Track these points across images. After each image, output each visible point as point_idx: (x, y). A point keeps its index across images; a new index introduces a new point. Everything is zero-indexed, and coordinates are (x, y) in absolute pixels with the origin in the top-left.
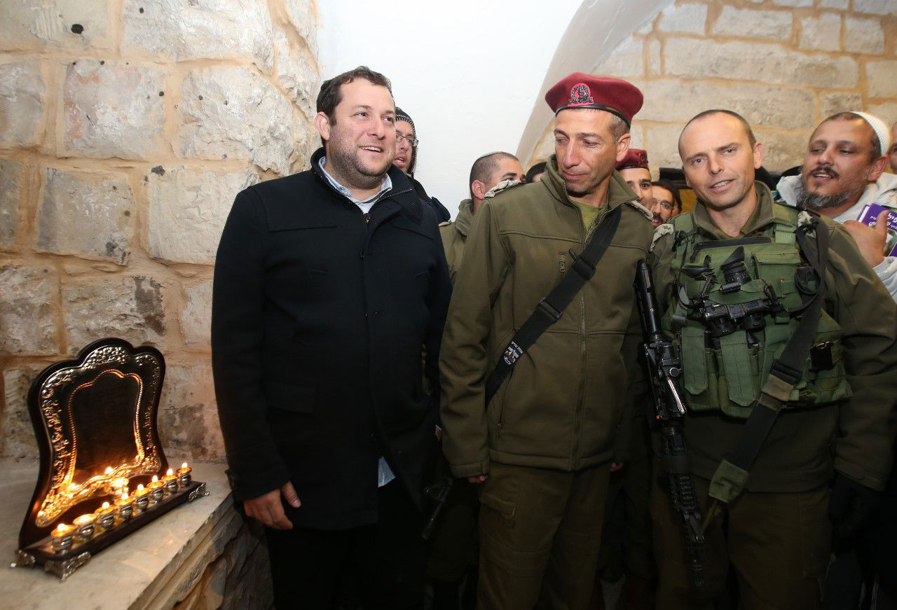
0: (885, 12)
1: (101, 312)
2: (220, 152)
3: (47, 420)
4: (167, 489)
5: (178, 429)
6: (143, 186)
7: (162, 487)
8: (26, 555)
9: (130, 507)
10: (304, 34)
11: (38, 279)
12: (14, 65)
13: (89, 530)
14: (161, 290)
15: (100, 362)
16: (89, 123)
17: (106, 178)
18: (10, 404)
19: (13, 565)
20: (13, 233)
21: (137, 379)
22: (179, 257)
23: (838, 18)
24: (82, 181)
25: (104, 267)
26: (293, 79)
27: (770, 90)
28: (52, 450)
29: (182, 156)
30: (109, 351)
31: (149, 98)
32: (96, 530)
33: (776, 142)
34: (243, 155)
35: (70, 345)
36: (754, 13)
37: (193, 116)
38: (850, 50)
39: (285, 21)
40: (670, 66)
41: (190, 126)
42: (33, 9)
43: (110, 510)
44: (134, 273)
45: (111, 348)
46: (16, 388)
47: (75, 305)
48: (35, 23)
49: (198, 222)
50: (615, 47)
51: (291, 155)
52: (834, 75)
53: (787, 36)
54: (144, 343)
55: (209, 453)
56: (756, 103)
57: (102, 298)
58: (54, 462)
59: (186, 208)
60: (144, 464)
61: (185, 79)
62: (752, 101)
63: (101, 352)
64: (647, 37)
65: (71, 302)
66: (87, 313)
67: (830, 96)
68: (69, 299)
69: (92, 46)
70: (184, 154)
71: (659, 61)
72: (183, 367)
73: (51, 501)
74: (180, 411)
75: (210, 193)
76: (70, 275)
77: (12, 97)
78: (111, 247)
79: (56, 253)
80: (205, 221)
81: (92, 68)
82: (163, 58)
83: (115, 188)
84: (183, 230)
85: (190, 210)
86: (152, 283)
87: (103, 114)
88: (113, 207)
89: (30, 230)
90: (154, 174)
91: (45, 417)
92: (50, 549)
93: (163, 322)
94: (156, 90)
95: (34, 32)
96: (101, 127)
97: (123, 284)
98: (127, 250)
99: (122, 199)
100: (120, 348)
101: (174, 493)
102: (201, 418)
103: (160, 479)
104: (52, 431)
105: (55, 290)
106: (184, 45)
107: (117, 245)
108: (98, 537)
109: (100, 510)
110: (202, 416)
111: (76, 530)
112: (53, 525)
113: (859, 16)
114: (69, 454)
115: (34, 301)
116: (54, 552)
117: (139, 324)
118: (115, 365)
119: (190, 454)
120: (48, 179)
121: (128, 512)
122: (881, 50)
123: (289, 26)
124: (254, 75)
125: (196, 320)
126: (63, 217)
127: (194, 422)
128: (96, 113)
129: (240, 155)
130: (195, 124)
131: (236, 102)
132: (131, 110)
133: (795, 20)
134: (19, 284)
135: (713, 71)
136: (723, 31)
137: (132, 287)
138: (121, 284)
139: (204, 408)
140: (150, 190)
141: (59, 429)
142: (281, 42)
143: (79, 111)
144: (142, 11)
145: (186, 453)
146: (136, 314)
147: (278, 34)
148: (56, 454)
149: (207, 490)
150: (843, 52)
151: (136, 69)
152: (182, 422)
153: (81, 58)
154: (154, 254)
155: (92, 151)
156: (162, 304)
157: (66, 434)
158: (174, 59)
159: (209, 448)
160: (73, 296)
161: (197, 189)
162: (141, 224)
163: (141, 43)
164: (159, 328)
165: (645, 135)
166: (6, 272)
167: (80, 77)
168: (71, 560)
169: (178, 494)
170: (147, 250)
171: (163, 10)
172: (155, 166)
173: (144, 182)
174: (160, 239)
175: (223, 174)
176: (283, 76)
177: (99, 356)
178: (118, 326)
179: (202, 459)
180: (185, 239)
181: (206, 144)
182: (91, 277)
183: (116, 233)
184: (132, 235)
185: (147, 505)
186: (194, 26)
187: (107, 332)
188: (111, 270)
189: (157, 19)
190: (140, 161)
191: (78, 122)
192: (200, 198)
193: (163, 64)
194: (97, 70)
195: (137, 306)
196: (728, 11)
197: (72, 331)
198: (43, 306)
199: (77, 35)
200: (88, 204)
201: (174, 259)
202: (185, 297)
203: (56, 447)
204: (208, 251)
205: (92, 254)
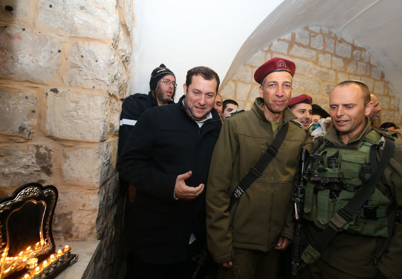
1: (12, 164)
2: (91, 84)
4: (59, 261)
5: (56, 225)
6: (44, 98)
7: (56, 261)
10: (129, 30)
14: (52, 153)
15: (26, 197)
16: (13, 60)
17: (21, 92)
21: (44, 204)
22: (64, 136)
23: (330, 56)
24: (6, 91)
25: (17, 139)
26: (125, 51)
29: (69, 84)
30: (30, 190)
31: (52, 52)
34: (104, 88)
37: (77, 65)
41: (74, 70)
44: (36, 143)
45: (31, 188)
49: (77, 119)
51: (120, 87)
53: (314, 60)
54: (38, 181)
55: (74, 236)
57: (13, 156)
59: (70, 111)
61: (73, 46)
62: (302, 82)
66: (3, 164)
69: (17, 19)
70: (70, 83)
72: (62, 193)
74: (58, 216)
75: (84, 105)
78: (22, 129)
80: (81, 119)
81: (17, 31)
82: (61, 32)
83: (27, 97)
84: (68, 122)
85: (72, 113)
86: (46, 149)
87: (23, 57)
88: (25, 107)
90: (52, 92)
93: (51, 169)
94: (56, 49)
96: (21, 64)
97: (28, 149)
98: (32, 131)
99: (31, 104)
100: (36, 188)
101: (62, 262)
103: (54, 256)
106: (76, 29)
107: (26, 128)
110: (71, 218)
117: (37, 171)
119: (63, 237)
121: (38, 278)
123: (124, 26)
124: (112, 49)
125: (71, 169)
127: (66, 221)
128: (19, 56)
129: (102, 88)
130: (77, 69)
131: (102, 62)
132: (41, 57)
137: (33, 151)
138: (26, 148)
139: (73, 213)
140: (49, 101)
142: (121, 33)
143: (6, 53)
144: (51, 6)
145: (60, 237)
146: (35, 165)
147: (120, 29)
149: (79, 258)
152: (59, 221)
153: (10, 24)
154: (48, 133)
155: (13, 76)
156: (52, 160)
157: (4, 239)
158: (69, 34)
161: (77, 102)
162: (42, 117)
163: (48, 23)
164: (49, 173)
169: (65, 263)
170: (45, 131)
171: (64, 9)
172: (52, 88)
173: (45, 96)
174: (53, 126)
175: (93, 96)
176: (121, 50)
177: (25, 193)
178: (23, 171)
179: (70, 240)
180: (68, 127)
181: (84, 80)
182: (7, 145)
183: (26, 122)
184: (36, 123)
185: (49, 272)
186: (82, 20)
187: (16, 175)
188: (21, 141)
189: (60, 12)
190: (43, 84)
191: (5, 59)
192: (78, 107)
193: (61, 36)
194: (20, 33)
195: (36, 161)
196: (295, 47)
199: (8, 12)
200: (8, 105)
201: (61, 137)
202: (65, 157)
204: (81, 134)
205: (8, 132)
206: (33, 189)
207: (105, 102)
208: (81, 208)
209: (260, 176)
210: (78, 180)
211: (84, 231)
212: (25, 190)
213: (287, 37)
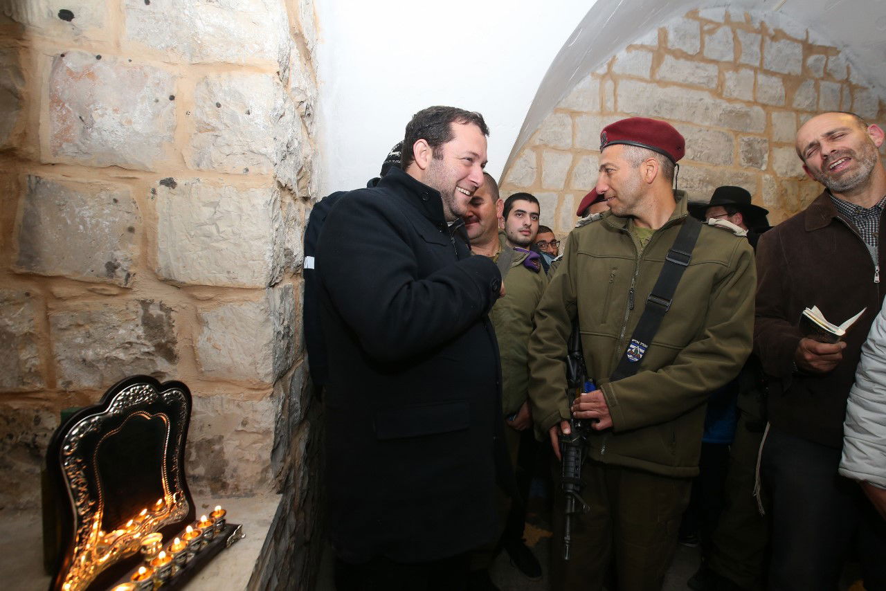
0: (786, 72)
1: (102, 342)
2: (240, 164)
3: (70, 480)
4: (204, 538)
5: (195, 464)
6: (150, 200)
7: (198, 537)
9: (170, 568)
10: (309, 47)
11: (18, 304)
14: (173, 314)
15: (128, 405)
16: (82, 125)
17: (105, 189)
21: (165, 419)
22: (194, 278)
23: (752, 73)
24: (75, 191)
25: (103, 289)
26: (304, 92)
27: (700, 131)
28: (76, 516)
29: (195, 167)
30: (136, 392)
31: (157, 101)
33: (704, 176)
34: (267, 170)
36: (689, 63)
37: (209, 125)
38: (760, 101)
39: (297, 31)
40: (622, 104)
41: (204, 135)
43: (148, 575)
44: (141, 296)
45: (138, 387)
47: (68, 333)
48: (9, 3)
49: (217, 241)
50: (577, 84)
51: (300, 171)
52: (748, 121)
54: (152, 373)
55: (230, 486)
56: (690, 140)
57: (101, 325)
58: (79, 529)
59: (202, 225)
60: (172, 511)
61: (199, 83)
63: (128, 393)
64: (603, 77)
65: (61, 329)
66: (82, 342)
67: (746, 139)
68: (59, 326)
69: (84, 37)
70: (198, 165)
71: (612, 99)
72: (200, 397)
73: (76, 574)
74: (197, 445)
75: (230, 209)
76: (60, 298)
78: (112, 267)
79: (42, 273)
80: (224, 239)
81: (86, 62)
82: (173, 57)
83: (116, 201)
84: (199, 248)
85: (207, 227)
86: (162, 307)
87: (102, 116)
88: (114, 222)
89: (6, 246)
90: (163, 186)
91: (68, 476)
93: (176, 349)
94: (165, 93)
95: (8, 14)
96: (99, 131)
97: (127, 309)
98: (132, 271)
99: (126, 214)
100: (147, 386)
101: (211, 540)
102: (221, 450)
103: (194, 527)
104: (76, 492)
105: (38, 317)
106: (200, 46)
107: (119, 265)
109: (134, 576)
110: (222, 449)
113: (768, 73)
114: (94, 516)
115: (13, 330)
117: (148, 353)
118: (144, 406)
119: (207, 489)
120: (30, 187)
121: (167, 573)
122: (782, 103)
123: (298, 36)
124: (277, 84)
125: (214, 347)
126: (49, 232)
127: (212, 455)
128: (93, 116)
129: (264, 170)
130: (211, 133)
131: (260, 113)
132: (137, 114)
133: (720, 72)
135: (656, 111)
136: (665, 77)
137: (137, 312)
138: (124, 308)
139: (225, 439)
140: (158, 204)
141: (84, 489)
142: (295, 53)
143: (69, 111)
144: (147, 2)
145: (203, 489)
146: (143, 341)
147: (293, 44)
148: (81, 518)
149: (243, 531)
150: (755, 103)
151: (141, 68)
152: (198, 456)
153: (71, 49)
154: (164, 274)
155: (86, 157)
156: (174, 330)
157: (92, 495)
158: (188, 60)
159: (230, 481)
160: (65, 323)
161: (215, 205)
162: (148, 241)
163: (145, 39)
164: (171, 356)
167: (71, 73)
169: (216, 542)
170: (156, 270)
171: (174, 4)
172: (164, 178)
173: (152, 195)
174: (172, 258)
175: (246, 189)
176: (296, 89)
177: (126, 397)
178: (121, 355)
179: (223, 494)
180: (201, 259)
181: (224, 156)
182: (87, 301)
183: (118, 251)
184: (139, 254)
185: (186, 560)
186: (212, 26)
187: (109, 363)
188: (112, 293)
189: (166, 13)
190: (145, 172)
191: (69, 123)
192: (218, 215)
193: (173, 64)
194: (92, 65)
195: (145, 332)
196: (669, 60)
197: (62, 362)
198: (26, 334)
199: (65, 21)
200: (82, 219)
201: (188, 281)
202: (201, 321)
203: (80, 510)
204: (229, 272)
205: (87, 275)
206: (140, 389)
207: (273, 201)
208: (240, 428)
210: (229, 370)
211: (249, 475)
212: (125, 391)
213: (649, 38)
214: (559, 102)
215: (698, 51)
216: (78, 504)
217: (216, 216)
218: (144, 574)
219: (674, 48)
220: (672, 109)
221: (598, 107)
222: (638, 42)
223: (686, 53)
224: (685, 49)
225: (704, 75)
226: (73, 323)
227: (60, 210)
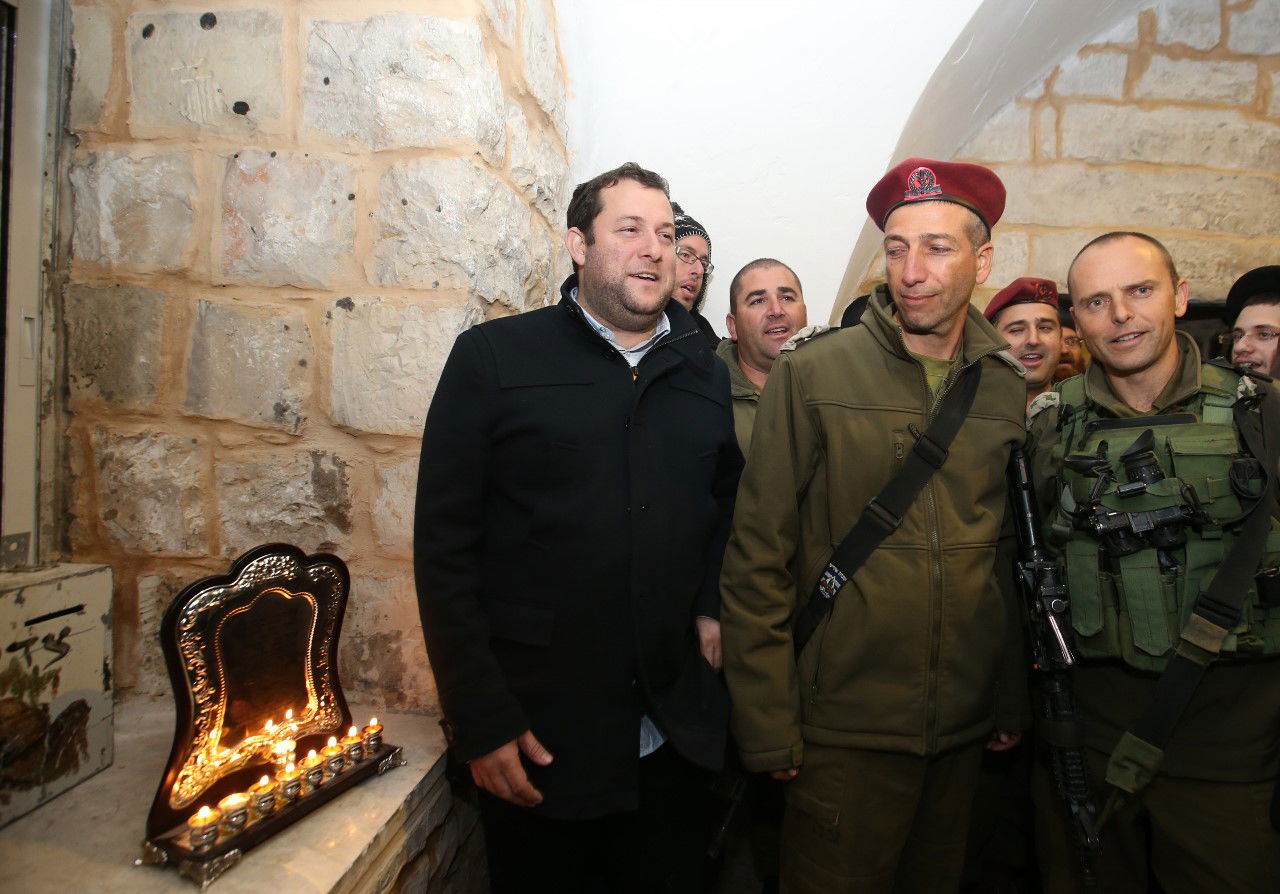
1: (266, 500)
2: (430, 276)
3: (187, 660)
4: (349, 756)
5: (367, 665)
6: (324, 325)
7: (341, 755)
8: (155, 849)
9: (298, 783)
10: (547, 108)
11: (185, 452)
12: (156, 159)
13: (240, 817)
14: (347, 470)
15: (261, 578)
16: (254, 237)
17: (276, 314)
18: (145, 622)
19: (138, 862)
20: (152, 388)
21: (310, 600)
22: (372, 425)
24: (244, 317)
25: (271, 437)
26: (532, 171)
27: (1221, 179)
28: (193, 703)
29: (378, 282)
30: (272, 563)
31: (334, 202)
32: (250, 817)
33: (1228, 256)
34: (461, 283)
35: (225, 542)
36: (1198, 65)
37: (394, 228)
39: (522, 91)
40: (1069, 144)
41: (389, 241)
42: (183, 81)
43: (270, 789)
44: (312, 446)
45: (275, 558)
46: (153, 600)
47: (232, 488)
48: (185, 101)
49: (400, 377)
50: (988, 119)
51: (527, 279)
53: (1247, 99)
54: (322, 544)
55: (408, 700)
56: (1199, 197)
57: (268, 481)
58: (195, 720)
59: (382, 356)
60: (317, 718)
61: (384, 176)
62: (1192, 195)
63: (261, 564)
64: (1037, 104)
65: (226, 484)
66: (248, 500)
68: (224, 480)
69: (260, 132)
70: (381, 280)
71: (1053, 137)
72: (376, 579)
73: (190, 773)
74: (369, 639)
75: (414, 336)
76: (226, 447)
77: (155, 202)
78: (281, 410)
79: (208, 416)
80: (408, 375)
81: (260, 162)
82: (354, 147)
83: (287, 328)
84: (379, 387)
85: (387, 360)
86: (335, 460)
87: (273, 225)
88: (285, 354)
89: (175, 385)
90: (339, 308)
91: (185, 656)
92: (186, 843)
93: (350, 515)
94: (344, 192)
95: (184, 113)
96: (270, 243)
97: (297, 461)
98: (302, 414)
99: (297, 344)
100: (288, 558)
101: (358, 761)
102: (398, 651)
103: (339, 741)
104: (193, 675)
105: (205, 467)
106: (383, 128)
107: (288, 407)
108: (252, 826)
109: (255, 787)
110: (399, 648)
111: (222, 816)
112: (193, 808)
114: (216, 707)
115: (178, 483)
116: (192, 848)
117: (317, 517)
118: (281, 581)
119: (381, 700)
120: (200, 314)
121: (294, 790)
123: (527, 98)
124: (477, 169)
125: (394, 514)
126: (218, 367)
127: (388, 656)
128: (265, 225)
129: (457, 283)
130: (396, 238)
131: (453, 209)
132: (311, 220)
133: (1261, 74)
134: (160, 458)
135: (1134, 152)
136: (1150, 94)
137: (307, 466)
138: (293, 460)
139: (403, 636)
140: (334, 332)
141: (203, 672)
142: (517, 121)
143: (241, 222)
144: (327, 81)
145: (377, 699)
146: (312, 503)
147: (513, 109)
148: (199, 707)
149: (404, 757)
152: (372, 655)
153: (245, 148)
154: (338, 420)
155: (257, 276)
156: (348, 489)
157: (213, 680)
158: (370, 148)
159: (409, 693)
160: (231, 476)
161: (397, 330)
162: (321, 379)
163: (324, 126)
164: (344, 524)
165: (1031, 246)
166: (143, 442)
167: (243, 175)
168: (215, 861)
169: (364, 764)
170: (330, 414)
171: (355, 81)
172: (342, 296)
173: (327, 319)
174: (347, 399)
175: (434, 309)
176: (519, 169)
177: (259, 570)
178: (288, 519)
179: (399, 708)
180: (381, 400)
181: (410, 267)
182: (253, 451)
183: (288, 391)
184: (309, 394)
185: (321, 779)
186: (397, 102)
188: (281, 441)
189: (346, 93)
190: (319, 290)
191: (240, 236)
192: (401, 343)
193: (355, 155)
194: (266, 164)
195: (314, 492)
196: (1159, 62)
197: (227, 524)
198: (190, 488)
199: (241, 116)
200: (251, 350)
201: (364, 428)
202: (379, 481)
203: (198, 697)
204: (412, 418)
205: (255, 420)
206: (278, 560)
209: (894, 529)
212: (259, 561)
213: (1123, 30)
214: (960, 149)
215: (1217, 41)
216: (196, 689)
217: (398, 346)
218: (265, 787)
219: (1169, 43)
220: (1166, 146)
221: (1027, 153)
222: (1100, 39)
223: (1190, 48)
224: (1190, 42)
225: (1229, 82)
226: (238, 477)
227: (230, 340)
